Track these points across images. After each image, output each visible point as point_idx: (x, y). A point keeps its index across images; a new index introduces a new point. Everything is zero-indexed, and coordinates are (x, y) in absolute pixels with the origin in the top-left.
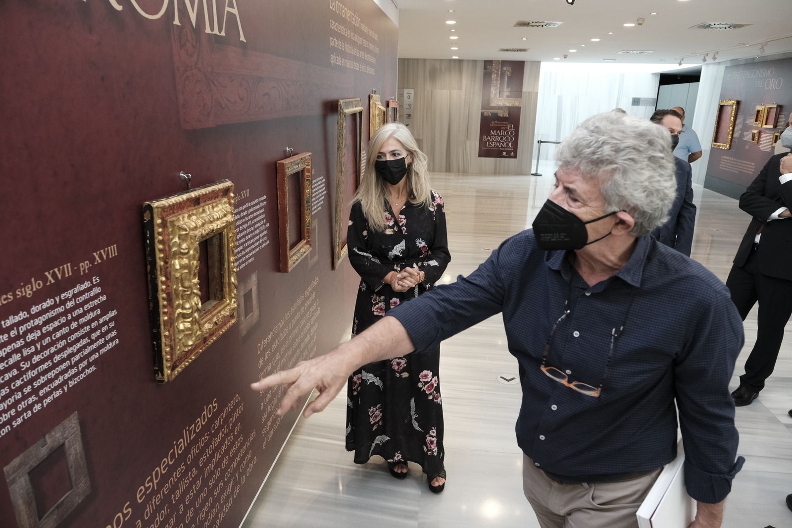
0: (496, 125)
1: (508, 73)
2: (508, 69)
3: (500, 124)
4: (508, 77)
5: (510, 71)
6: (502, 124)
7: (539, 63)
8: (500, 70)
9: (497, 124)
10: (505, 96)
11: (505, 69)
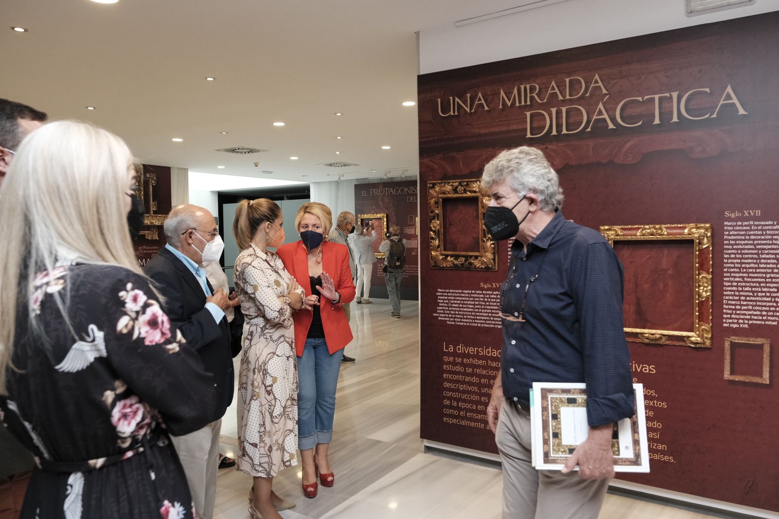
0: (145, 252)
1: (153, 182)
2: (152, 176)
3: (149, 250)
4: (153, 186)
5: (155, 179)
6: (152, 250)
7: (186, 170)
8: (142, 177)
9: (146, 250)
10: (152, 212)
11: (148, 175)
